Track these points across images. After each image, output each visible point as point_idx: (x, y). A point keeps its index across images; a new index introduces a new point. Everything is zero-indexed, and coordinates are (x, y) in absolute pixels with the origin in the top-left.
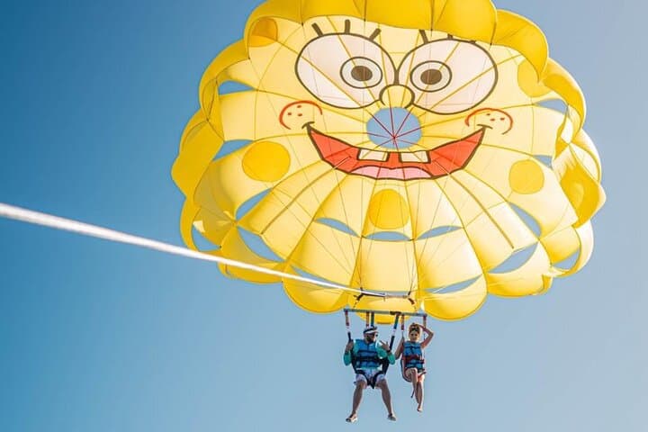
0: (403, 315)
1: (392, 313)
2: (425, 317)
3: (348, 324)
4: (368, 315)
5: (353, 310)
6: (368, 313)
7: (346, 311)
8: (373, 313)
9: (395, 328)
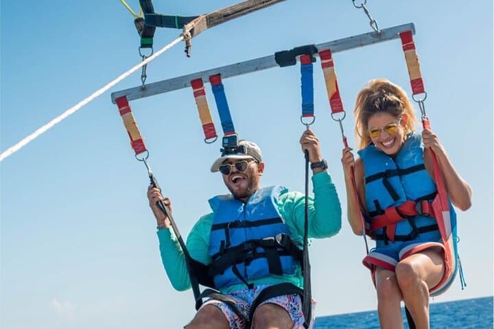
0: (326, 55)
1: (284, 59)
2: (406, 37)
3: (138, 146)
4: (199, 94)
5: (144, 91)
6: (197, 83)
7: (122, 101)
8: (216, 81)
9: (308, 110)
